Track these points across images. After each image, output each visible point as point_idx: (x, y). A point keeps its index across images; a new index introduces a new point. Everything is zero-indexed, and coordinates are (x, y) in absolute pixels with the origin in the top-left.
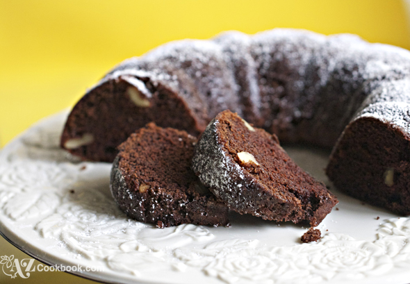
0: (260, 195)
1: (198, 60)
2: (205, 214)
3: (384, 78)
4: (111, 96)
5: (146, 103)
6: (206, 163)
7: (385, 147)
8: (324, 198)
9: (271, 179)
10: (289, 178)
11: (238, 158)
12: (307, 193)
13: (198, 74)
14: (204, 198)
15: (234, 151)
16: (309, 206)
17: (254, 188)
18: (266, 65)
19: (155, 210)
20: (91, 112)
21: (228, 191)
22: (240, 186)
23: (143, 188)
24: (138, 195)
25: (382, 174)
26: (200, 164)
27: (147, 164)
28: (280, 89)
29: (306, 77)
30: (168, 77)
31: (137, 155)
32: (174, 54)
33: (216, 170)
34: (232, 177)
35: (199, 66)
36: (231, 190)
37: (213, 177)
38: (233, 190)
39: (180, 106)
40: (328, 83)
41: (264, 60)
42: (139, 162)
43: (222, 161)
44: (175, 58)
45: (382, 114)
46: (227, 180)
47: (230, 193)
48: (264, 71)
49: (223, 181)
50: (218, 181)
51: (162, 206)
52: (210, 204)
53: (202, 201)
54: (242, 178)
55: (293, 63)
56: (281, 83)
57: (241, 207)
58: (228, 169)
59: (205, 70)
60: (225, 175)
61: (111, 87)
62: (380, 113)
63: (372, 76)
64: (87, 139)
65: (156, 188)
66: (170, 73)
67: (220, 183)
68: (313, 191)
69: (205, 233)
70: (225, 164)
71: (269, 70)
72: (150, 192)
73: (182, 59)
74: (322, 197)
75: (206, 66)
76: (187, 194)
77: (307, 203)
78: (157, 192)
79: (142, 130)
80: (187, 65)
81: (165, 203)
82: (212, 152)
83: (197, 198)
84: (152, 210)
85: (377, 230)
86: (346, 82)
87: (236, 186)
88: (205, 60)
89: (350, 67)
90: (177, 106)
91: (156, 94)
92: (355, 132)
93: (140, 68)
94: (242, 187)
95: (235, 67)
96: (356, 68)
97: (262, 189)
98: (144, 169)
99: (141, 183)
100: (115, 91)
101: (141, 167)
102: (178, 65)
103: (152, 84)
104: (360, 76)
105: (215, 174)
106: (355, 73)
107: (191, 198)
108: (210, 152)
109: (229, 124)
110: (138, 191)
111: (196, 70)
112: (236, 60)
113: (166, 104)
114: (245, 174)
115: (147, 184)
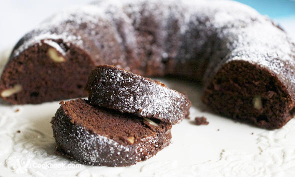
1: (91, 22)
3: (233, 26)
4: (36, 55)
5: (61, 59)
7: (254, 81)
13: (93, 33)
18: (138, 21)
20: (21, 69)
25: (251, 101)
28: (150, 38)
29: (168, 28)
30: (74, 38)
32: (71, 18)
35: (93, 26)
39: (87, 59)
40: (187, 32)
41: (136, 17)
44: (73, 21)
45: (249, 57)
48: (137, 25)
55: (157, 18)
56: (151, 33)
59: (97, 29)
61: (36, 49)
62: (247, 56)
63: (222, 25)
64: (17, 89)
66: (75, 34)
71: (140, 24)
73: (79, 22)
75: (97, 26)
80: (84, 26)
85: (257, 143)
86: (202, 30)
88: (96, 21)
89: (202, 19)
90: (85, 59)
91: (69, 51)
92: (227, 71)
93: (52, 33)
95: (117, 24)
96: (207, 19)
100: (38, 52)
102: (77, 27)
103: (65, 44)
104: (212, 25)
106: (208, 24)
111: (91, 30)
112: (117, 19)
113: (77, 58)
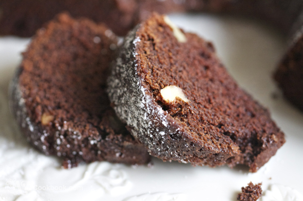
0: (187, 145)
2: (120, 156)
6: (123, 94)
8: (268, 141)
9: (202, 120)
10: (225, 112)
11: (161, 97)
12: (246, 134)
14: (119, 137)
15: (157, 86)
16: (249, 149)
17: (180, 137)
19: (61, 145)
21: (147, 136)
22: (163, 133)
23: (46, 119)
24: (40, 128)
26: (116, 92)
27: (54, 80)
31: (42, 65)
33: (133, 109)
34: (153, 122)
36: (151, 136)
37: (130, 115)
38: (154, 136)
42: (44, 76)
43: (141, 100)
46: (147, 123)
47: (151, 139)
49: (142, 124)
50: (136, 122)
51: (69, 142)
52: (126, 144)
53: (118, 140)
54: (166, 125)
57: (164, 155)
58: (149, 112)
60: (145, 118)
65: (62, 120)
67: (138, 125)
68: (254, 130)
69: (120, 180)
70: (145, 105)
72: (54, 126)
74: (265, 140)
76: (99, 130)
77: (246, 146)
78: (62, 125)
79: (52, 26)
81: (73, 140)
82: (130, 85)
83: (112, 136)
84: (58, 145)
87: (157, 133)
94: (165, 135)
97: (191, 139)
98: (50, 88)
99: (43, 112)
101: (46, 85)
105: (132, 112)
107: (104, 134)
108: (127, 83)
109: (153, 40)
110: (40, 123)
114: (169, 121)
115: (51, 114)
